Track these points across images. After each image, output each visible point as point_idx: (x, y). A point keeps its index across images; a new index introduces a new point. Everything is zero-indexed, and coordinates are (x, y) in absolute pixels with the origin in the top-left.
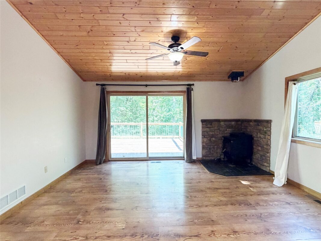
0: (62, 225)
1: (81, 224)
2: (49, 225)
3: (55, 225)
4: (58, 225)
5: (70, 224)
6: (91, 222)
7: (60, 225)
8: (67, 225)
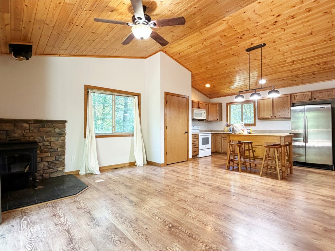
0: (187, 232)
1: (171, 223)
2: (200, 240)
3: (194, 237)
4: (191, 235)
5: (179, 229)
6: (162, 220)
7: (189, 234)
8: (182, 230)
